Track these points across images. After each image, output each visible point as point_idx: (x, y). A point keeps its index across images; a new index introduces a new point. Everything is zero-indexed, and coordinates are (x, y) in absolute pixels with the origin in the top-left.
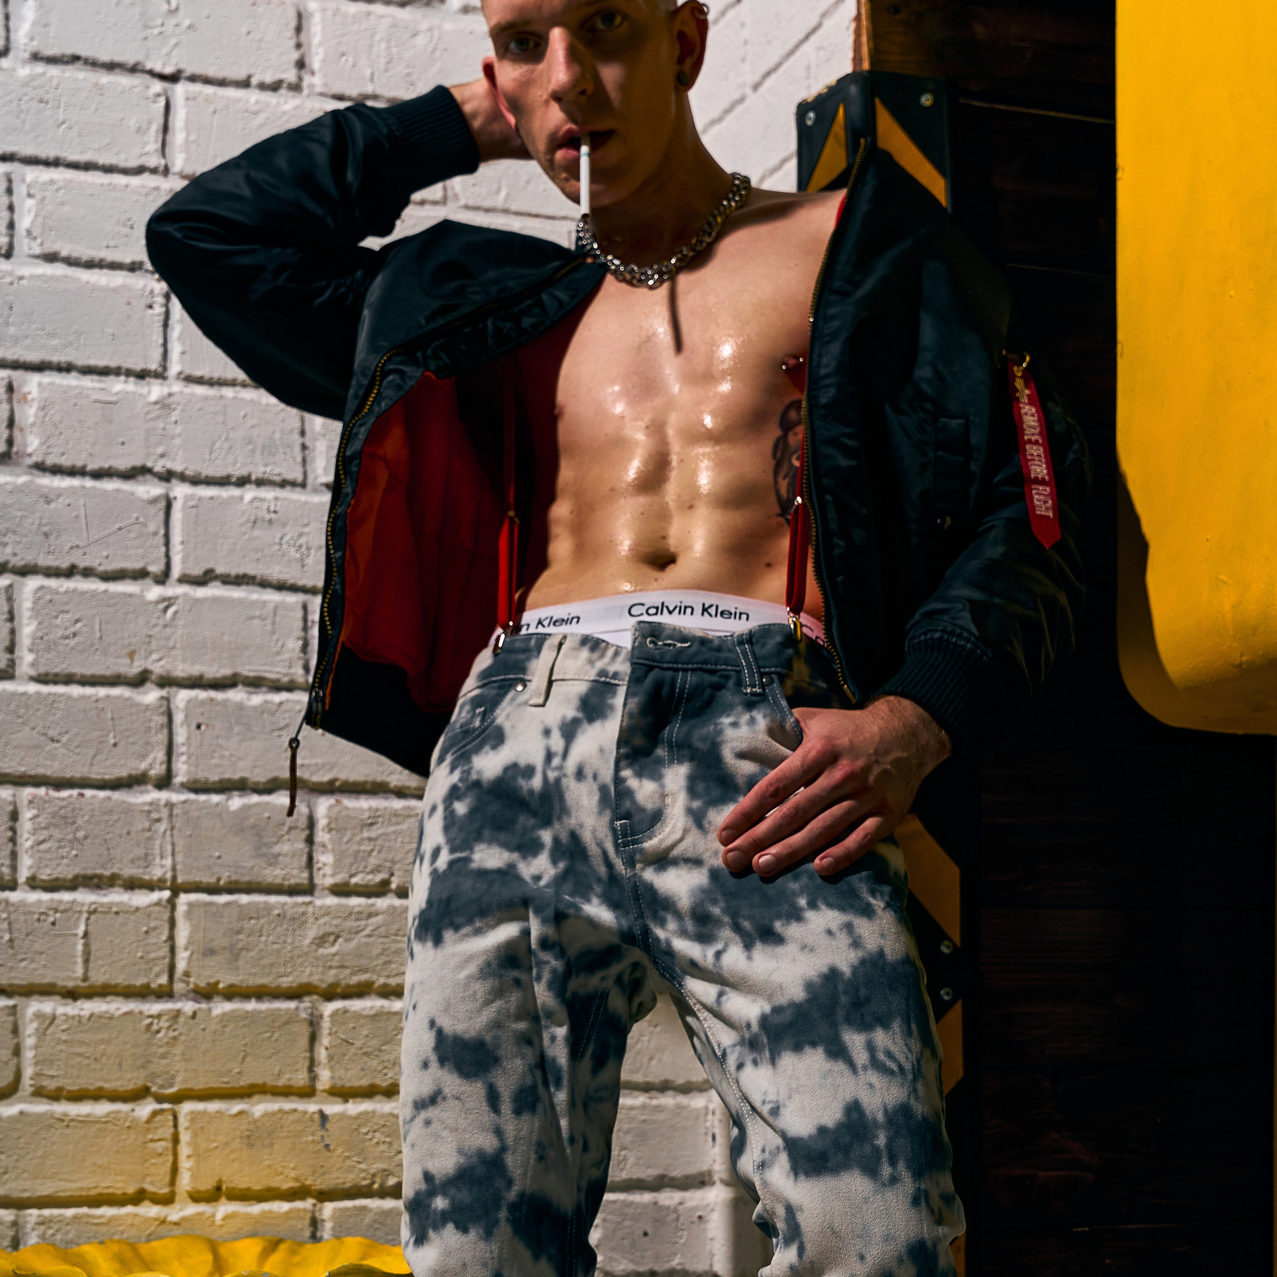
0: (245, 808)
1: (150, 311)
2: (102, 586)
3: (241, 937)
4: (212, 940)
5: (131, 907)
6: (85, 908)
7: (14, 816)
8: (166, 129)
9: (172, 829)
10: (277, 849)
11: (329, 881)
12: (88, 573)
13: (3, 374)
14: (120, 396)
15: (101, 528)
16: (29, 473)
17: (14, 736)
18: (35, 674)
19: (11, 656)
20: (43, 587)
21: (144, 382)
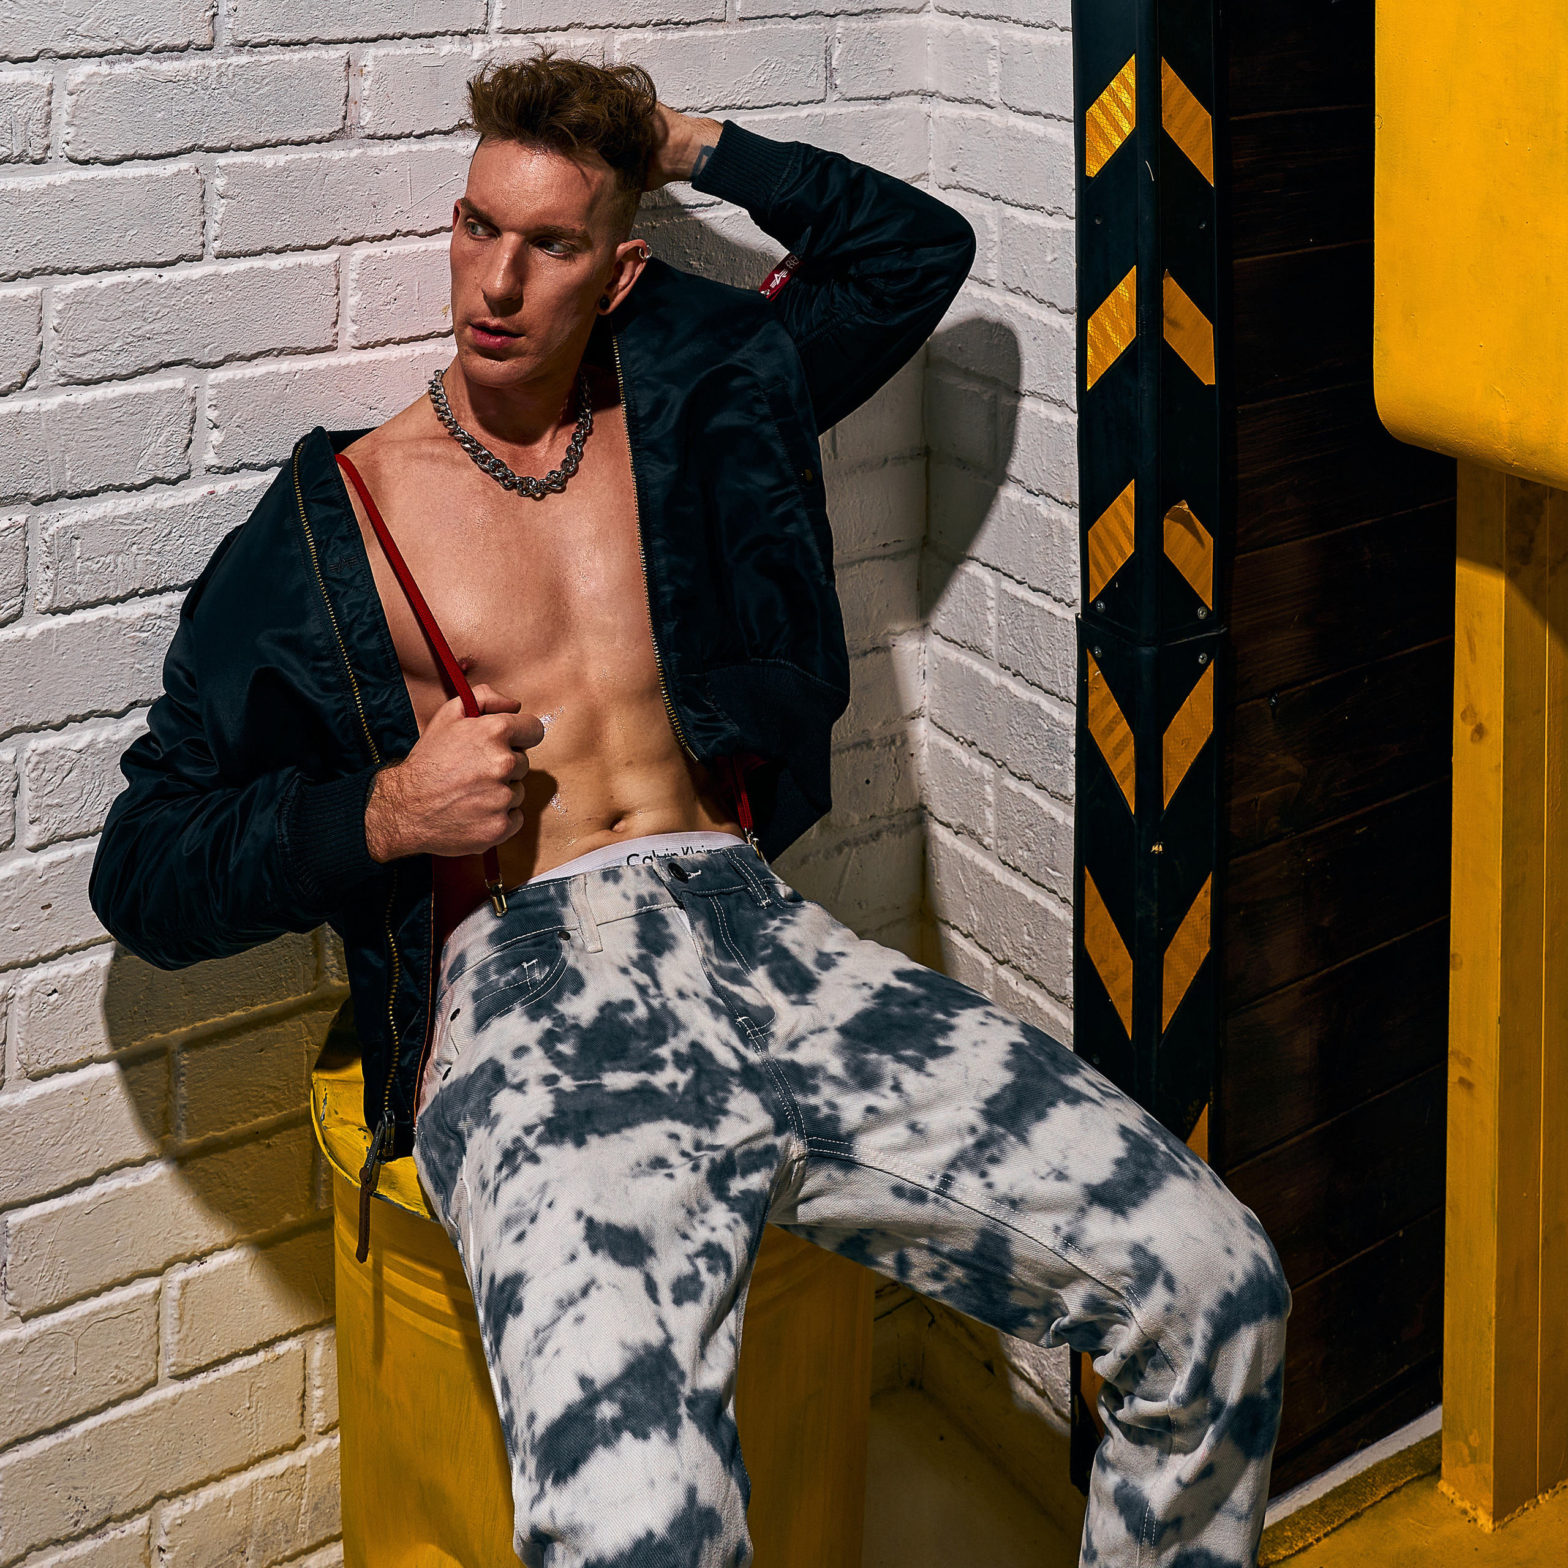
12: (410, 234)
13: (343, 50)
14: (446, 59)
15: (423, 190)
16: (362, 145)
17: (335, 411)
18: (357, 345)
19: (335, 330)
20: (369, 257)
21: (468, 40)
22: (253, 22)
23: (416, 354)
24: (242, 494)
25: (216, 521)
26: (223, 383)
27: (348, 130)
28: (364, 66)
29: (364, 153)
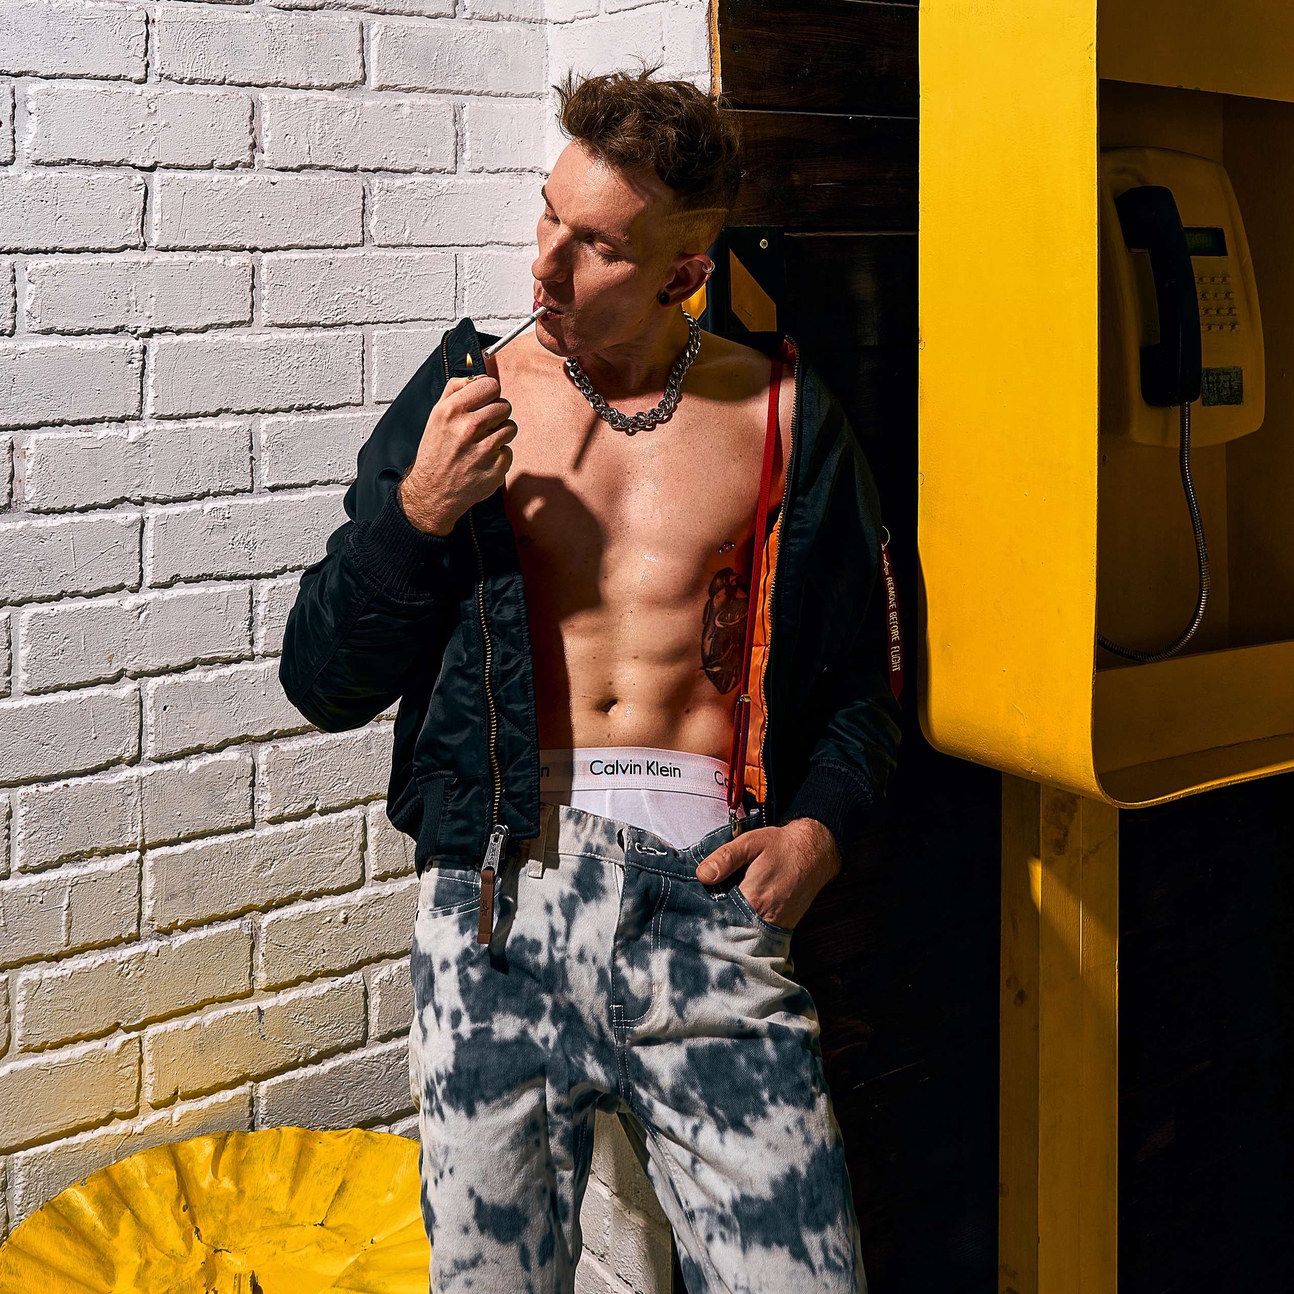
0: (202, 769)
1: (130, 365)
2: (88, 603)
3: (196, 878)
4: (173, 886)
5: (108, 873)
6: (69, 883)
7: (9, 815)
8: (144, 212)
9: (142, 799)
10: (227, 798)
11: (268, 816)
12: (74, 595)
13: (6, 436)
14: (104, 441)
15: (86, 556)
16: (26, 518)
17: (10, 748)
18: (29, 690)
19: (8, 678)
20: (37, 614)
21: (124, 425)
23: (87, 696)
27: (13, 505)
28: (27, 449)
29: (29, 525)
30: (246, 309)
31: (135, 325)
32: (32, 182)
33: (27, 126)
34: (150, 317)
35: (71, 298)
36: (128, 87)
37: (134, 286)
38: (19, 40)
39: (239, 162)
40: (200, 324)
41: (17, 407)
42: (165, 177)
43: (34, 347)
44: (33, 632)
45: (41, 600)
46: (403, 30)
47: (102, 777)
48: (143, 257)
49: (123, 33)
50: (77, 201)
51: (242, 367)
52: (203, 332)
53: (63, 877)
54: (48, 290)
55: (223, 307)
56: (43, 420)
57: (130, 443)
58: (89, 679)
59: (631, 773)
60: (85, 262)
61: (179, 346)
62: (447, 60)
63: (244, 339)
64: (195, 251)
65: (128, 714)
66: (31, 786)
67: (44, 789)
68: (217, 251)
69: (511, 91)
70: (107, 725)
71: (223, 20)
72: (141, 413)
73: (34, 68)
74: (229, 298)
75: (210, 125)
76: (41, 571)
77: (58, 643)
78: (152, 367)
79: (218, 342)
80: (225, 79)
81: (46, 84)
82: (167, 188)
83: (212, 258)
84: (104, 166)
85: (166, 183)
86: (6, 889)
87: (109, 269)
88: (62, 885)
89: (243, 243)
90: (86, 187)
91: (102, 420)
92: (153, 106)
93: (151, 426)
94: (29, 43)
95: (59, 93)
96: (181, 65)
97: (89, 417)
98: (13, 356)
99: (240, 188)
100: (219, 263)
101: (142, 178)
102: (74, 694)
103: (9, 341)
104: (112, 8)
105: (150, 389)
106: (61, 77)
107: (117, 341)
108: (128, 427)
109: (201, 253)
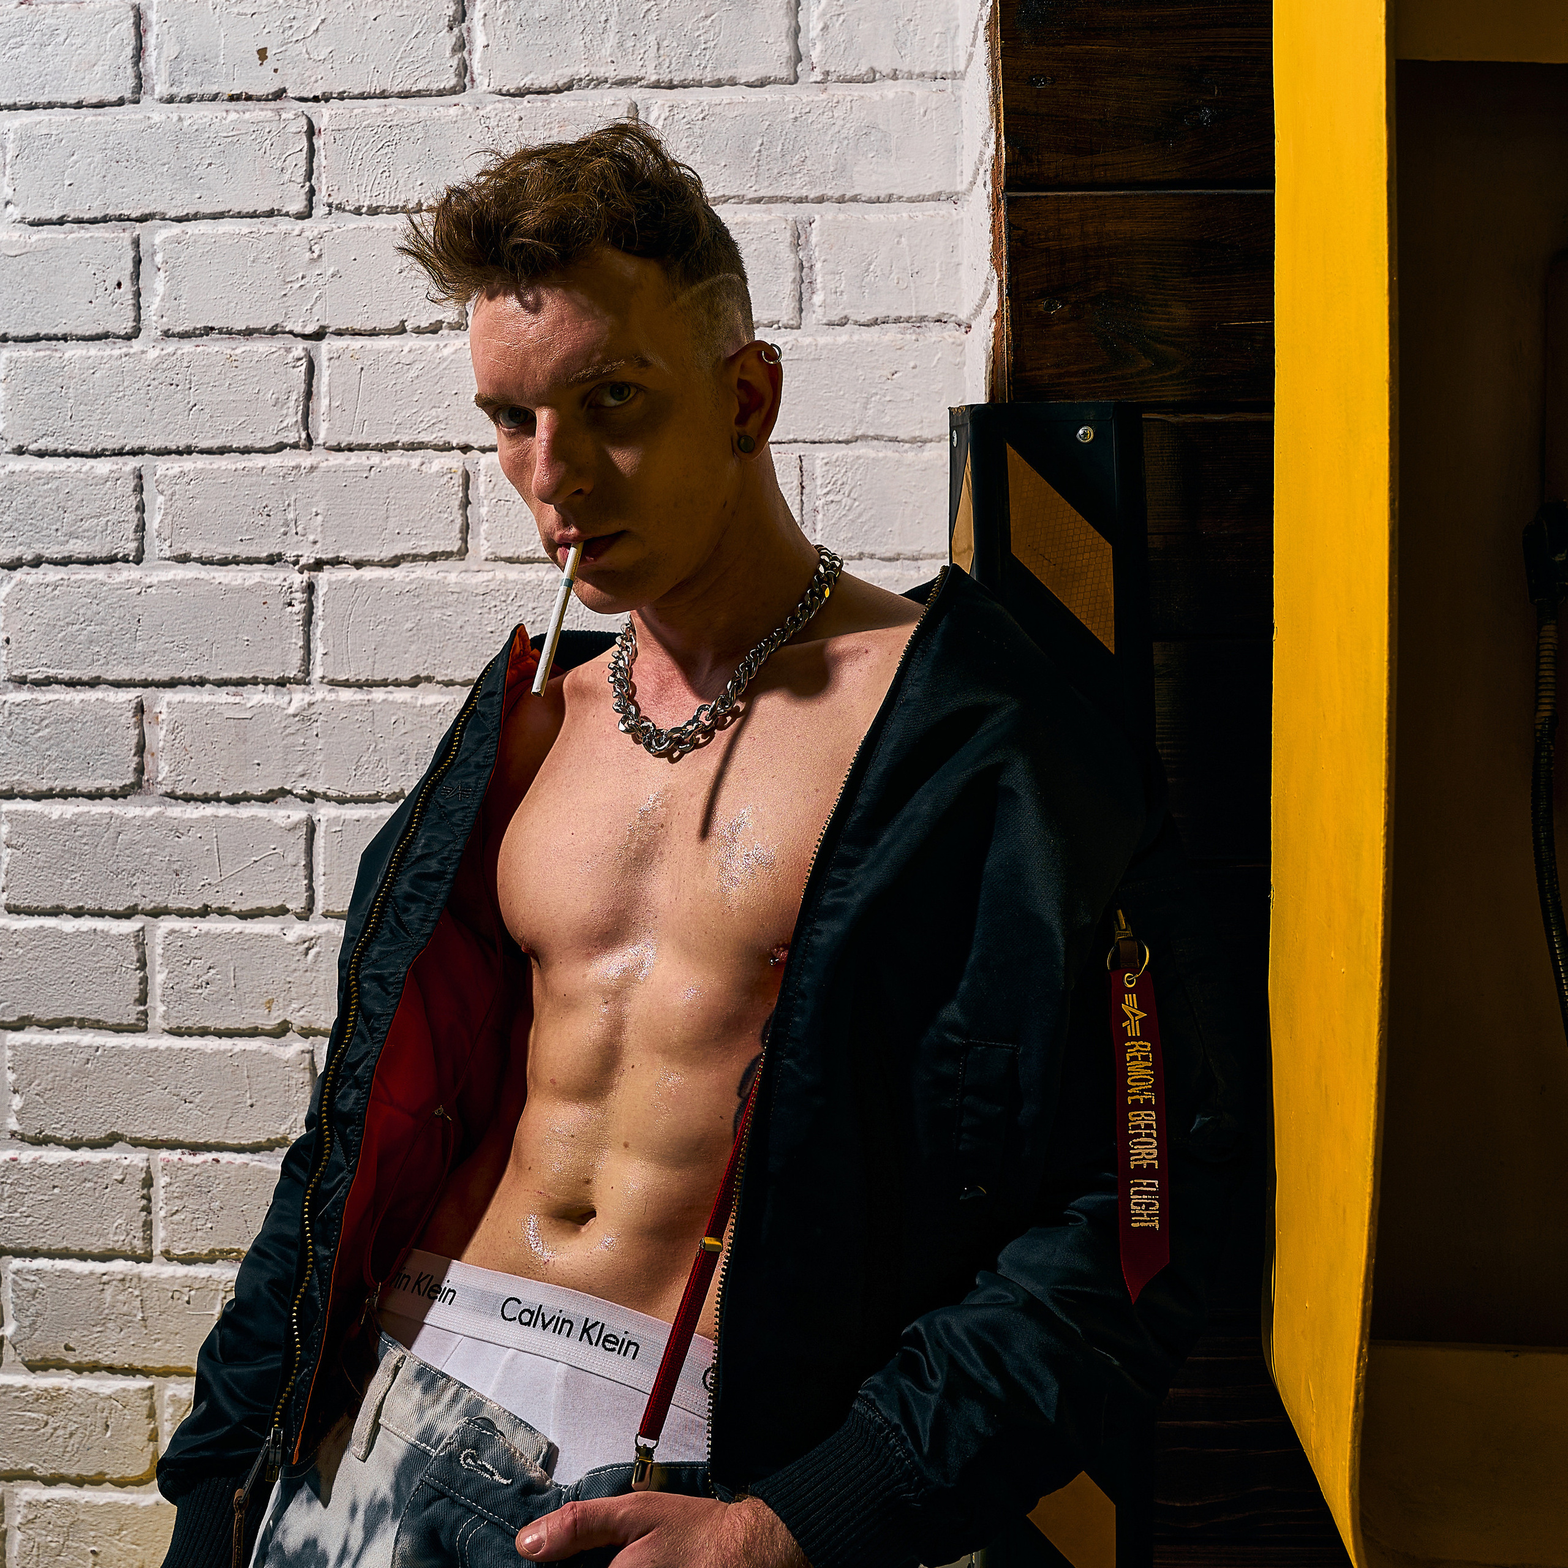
1: (289, 609)
2: (239, 926)
6: (221, 1287)
7: (148, 1183)
8: (309, 394)
12: (223, 912)
13: (132, 694)
14: (255, 711)
15: (234, 862)
16: (159, 804)
17: (144, 1097)
18: (167, 1028)
19: (142, 1008)
20: (173, 931)
21: (284, 690)
22: (28, 655)
23: (237, 1049)
24: (46, 1167)
25: (20, 1190)
26: (19, 1047)
27: (145, 784)
28: (160, 713)
29: (161, 814)
30: (453, 534)
31: (295, 553)
32: (157, 361)
33: (155, 286)
34: (315, 542)
35: (210, 514)
36: (286, 224)
37: (293, 499)
38: (141, 173)
39: (441, 322)
40: (387, 554)
41: (144, 657)
42: (334, 348)
43: (164, 579)
44: (169, 953)
45: (182, 913)
46: (700, 109)
47: (265, 1159)
48: (305, 459)
49: (276, 152)
50: (217, 384)
51: (449, 618)
52: (394, 566)
53: (215, 1277)
54: (179, 504)
55: (419, 531)
56: (177, 676)
57: (289, 716)
58: (242, 1027)
59: (554, 1331)
60: (229, 467)
61: (355, 584)
62: (779, 150)
63: (452, 577)
64: (381, 451)
65: (294, 1083)
66: (175, 1152)
67: (189, 1159)
68: (414, 450)
69: (897, 192)
70: (266, 1091)
71: (416, 120)
72: (308, 674)
73: (160, 208)
74: (427, 518)
75: (398, 271)
76: (177, 875)
77: (200, 973)
78: (320, 613)
79: (411, 582)
80: (420, 204)
81: (177, 228)
82: (337, 363)
83: (404, 461)
84: (255, 335)
85: (335, 355)
86: (145, 1275)
87: (258, 475)
88: (214, 1287)
89: (447, 439)
90: (227, 364)
91: (255, 681)
92: (316, 248)
93: (322, 693)
94: (153, 176)
95: (193, 238)
96: (356, 190)
97: (235, 675)
98: (137, 590)
99: (443, 359)
100: (413, 467)
101: (305, 349)
102: (226, 1043)
103: (136, 569)
104: (260, 119)
105: (319, 644)
106: (196, 217)
107: (274, 575)
108: (290, 693)
109: (390, 453)
